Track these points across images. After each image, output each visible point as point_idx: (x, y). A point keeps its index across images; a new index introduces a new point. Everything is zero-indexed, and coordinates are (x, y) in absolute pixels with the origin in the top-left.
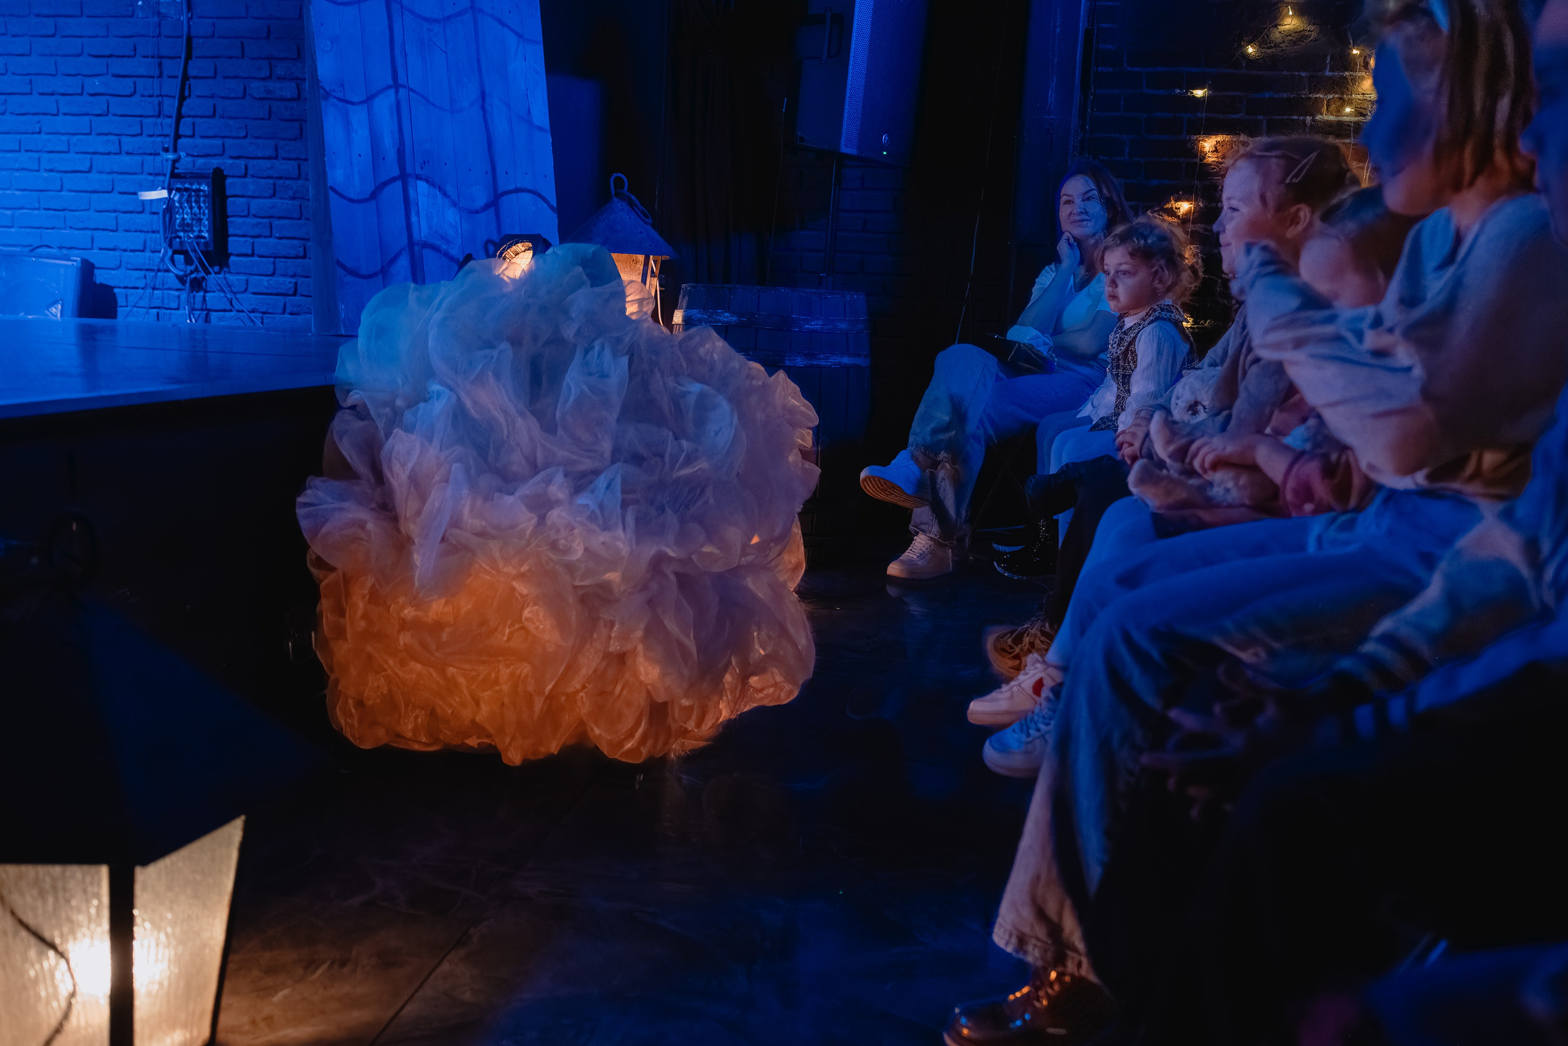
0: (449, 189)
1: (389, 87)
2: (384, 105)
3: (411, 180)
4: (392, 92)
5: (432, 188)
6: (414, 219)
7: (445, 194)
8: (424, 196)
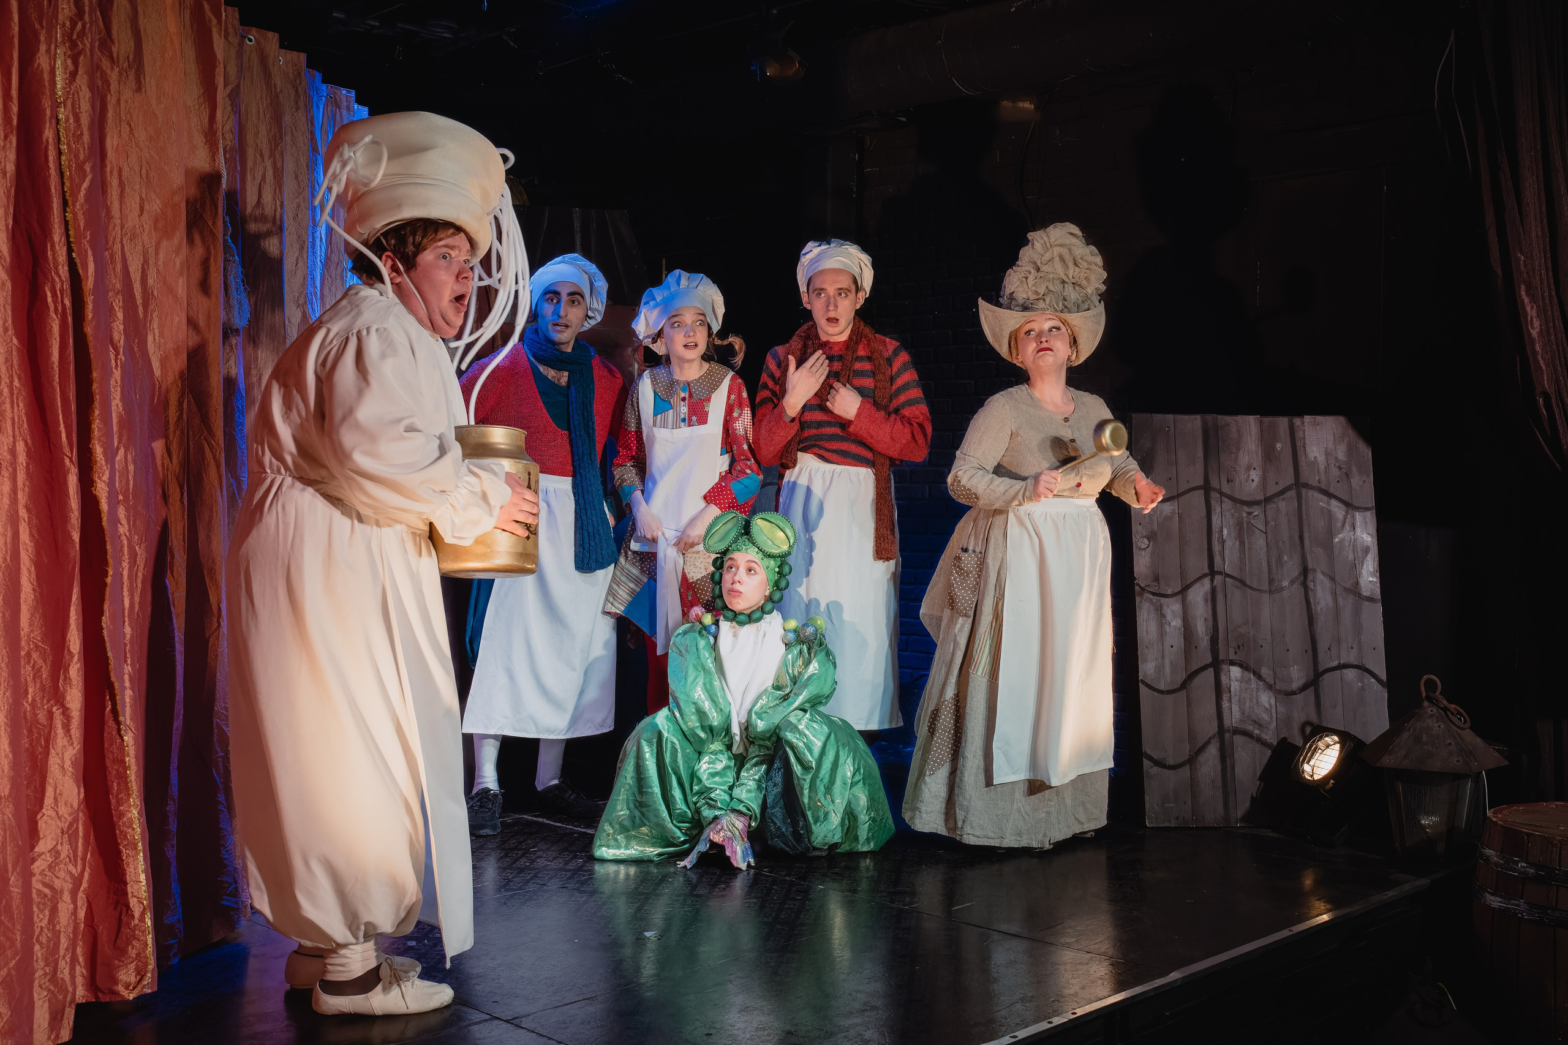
0: (1265, 672)
1: (1205, 575)
2: (1198, 594)
3: (1224, 667)
4: (1207, 581)
5: (1246, 672)
6: (1225, 705)
7: (1259, 677)
8: (1237, 680)
